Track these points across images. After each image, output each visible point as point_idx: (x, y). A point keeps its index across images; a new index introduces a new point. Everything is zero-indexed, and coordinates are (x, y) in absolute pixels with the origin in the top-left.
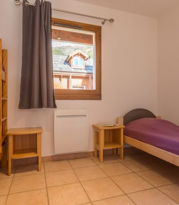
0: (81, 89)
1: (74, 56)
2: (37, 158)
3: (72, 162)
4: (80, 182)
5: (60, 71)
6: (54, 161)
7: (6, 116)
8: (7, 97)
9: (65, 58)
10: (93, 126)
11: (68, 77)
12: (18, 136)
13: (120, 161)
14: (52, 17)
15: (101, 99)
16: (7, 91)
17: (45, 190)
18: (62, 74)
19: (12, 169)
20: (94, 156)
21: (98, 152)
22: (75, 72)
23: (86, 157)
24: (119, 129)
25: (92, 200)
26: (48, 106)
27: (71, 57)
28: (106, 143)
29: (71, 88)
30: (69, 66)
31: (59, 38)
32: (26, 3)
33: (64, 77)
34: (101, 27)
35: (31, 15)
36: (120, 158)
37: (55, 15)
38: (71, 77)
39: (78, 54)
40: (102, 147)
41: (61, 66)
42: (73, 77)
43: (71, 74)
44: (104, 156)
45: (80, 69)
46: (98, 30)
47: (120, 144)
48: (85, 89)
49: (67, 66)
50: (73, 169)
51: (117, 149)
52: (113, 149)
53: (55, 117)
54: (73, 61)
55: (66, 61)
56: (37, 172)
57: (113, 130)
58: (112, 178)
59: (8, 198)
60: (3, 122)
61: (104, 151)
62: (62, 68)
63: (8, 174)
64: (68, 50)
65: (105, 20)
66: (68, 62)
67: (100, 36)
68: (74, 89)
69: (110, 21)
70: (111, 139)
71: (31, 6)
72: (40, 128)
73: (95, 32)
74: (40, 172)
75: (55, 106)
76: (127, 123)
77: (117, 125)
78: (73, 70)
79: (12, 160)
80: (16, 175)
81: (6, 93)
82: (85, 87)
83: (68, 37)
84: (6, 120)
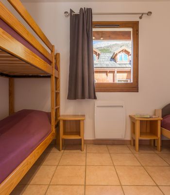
0: (125, 82)
1: (119, 52)
2: (81, 140)
3: (110, 147)
4: (114, 166)
5: (107, 67)
6: (95, 144)
7: (59, 105)
8: (59, 90)
9: (111, 55)
10: (130, 116)
11: (113, 72)
12: (67, 121)
13: (157, 152)
14: (93, 21)
15: (138, 92)
16: (59, 85)
17: (84, 167)
18: (108, 70)
19: (62, 146)
20: (131, 144)
21: (134, 141)
22: (120, 67)
23: (124, 145)
24: (156, 121)
25: (123, 184)
26: (90, 98)
27: (117, 54)
28: (142, 133)
29: (116, 82)
30: (114, 62)
31: (102, 39)
32: (73, 13)
33: (110, 72)
34: (138, 22)
35: (77, 22)
36: (156, 150)
37: (95, 19)
38: (116, 72)
39: (122, 51)
40: (138, 137)
41: (108, 63)
42: (118, 72)
43: (116, 69)
44: (140, 145)
45: (125, 64)
46: (135, 25)
47: (157, 136)
48: (129, 82)
49: (113, 62)
50: (110, 153)
51: (154, 140)
52: (150, 140)
53: (96, 106)
54: (118, 57)
55: (112, 58)
56: (80, 152)
57: (151, 121)
58: (145, 167)
59: (58, 168)
60: (56, 109)
61: (140, 141)
62: (108, 65)
63: (59, 150)
64: (115, 48)
65: (143, 14)
66: (114, 59)
67: (138, 31)
68: (119, 82)
69: (148, 14)
70: (148, 130)
71: (76, 15)
72: (84, 116)
73: (133, 28)
74: (82, 152)
75: (95, 98)
76: (165, 116)
77: (154, 117)
78: (118, 66)
79: (63, 139)
80: (65, 151)
81: (59, 87)
82: (129, 80)
83: (109, 36)
84: (59, 108)
